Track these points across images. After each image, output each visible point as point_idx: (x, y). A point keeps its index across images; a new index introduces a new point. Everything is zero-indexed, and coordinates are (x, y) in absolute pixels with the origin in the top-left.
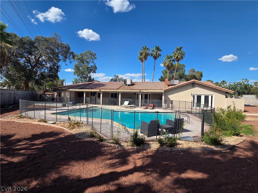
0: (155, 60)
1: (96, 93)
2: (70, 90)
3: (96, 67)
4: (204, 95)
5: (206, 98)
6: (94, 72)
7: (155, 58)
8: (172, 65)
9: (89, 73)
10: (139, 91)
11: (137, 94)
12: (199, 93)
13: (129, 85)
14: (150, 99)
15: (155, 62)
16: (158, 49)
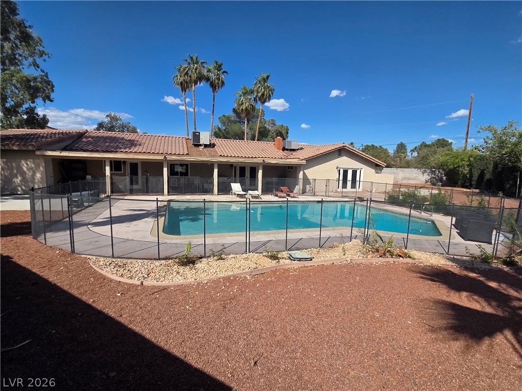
0: (213, 91)
1: (124, 162)
2: (50, 153)
4: (351, 169)
5: (354, 173)
7: (214, 86)
8: (253, 108)
12: (346, 167)
15: (214, 96)
16: (219, 67)
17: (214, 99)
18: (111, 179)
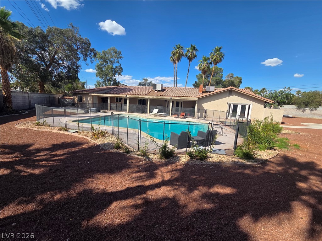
0: (189, 61)
1: (122, 98)
3: (121, 68)
4: (240, 104)
5: (243, 107)
6: (120, 74)
7: (190, 59)
8: (209, 68)
9: (114, 75)
10: (170, 98)
11: (168, 101)
12: (236, 103)
13: (159, 91)
14: (181, 107)
15: (189, 64)
16: (194, 48)
17: (189, 66)
18: (110, 105)
